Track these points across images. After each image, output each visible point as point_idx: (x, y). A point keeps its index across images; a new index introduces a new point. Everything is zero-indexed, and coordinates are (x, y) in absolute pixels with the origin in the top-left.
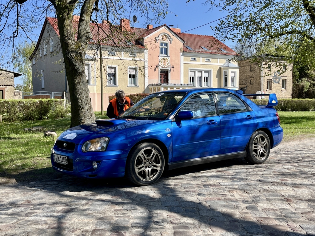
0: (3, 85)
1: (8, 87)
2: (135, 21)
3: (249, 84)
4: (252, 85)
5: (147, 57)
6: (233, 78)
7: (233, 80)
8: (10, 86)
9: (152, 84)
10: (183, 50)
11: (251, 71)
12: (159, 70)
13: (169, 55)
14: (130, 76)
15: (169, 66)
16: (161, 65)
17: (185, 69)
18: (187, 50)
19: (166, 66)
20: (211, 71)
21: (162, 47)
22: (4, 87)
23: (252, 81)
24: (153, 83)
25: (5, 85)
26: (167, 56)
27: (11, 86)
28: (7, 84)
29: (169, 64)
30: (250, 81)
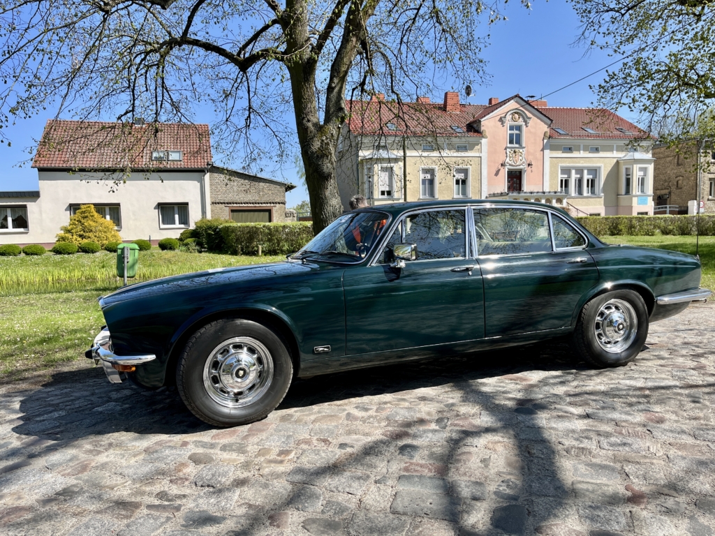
0: (270, 203)
1: (277, 205)
2: (468, 94)
3: (673, 188)
4: (680, 190)
5: (486, 151)
6: (643, 179)
7: (642, 182)
8: (279, 203)
9: (494, 194)
10: (548, 135)
11: (678, 164)
12: (507, 170)
13: (524, 145)
14: (457, 182)
15: (524, 163)
16: (510, 162)
17: (553, 166)
18: (556, 135)
19: (518, 164)
20: (600, 168)
21: (512, 132)
22: (272, 205)
23: (680, 182)
24: (496, 192)
25: (273, 203)
26: (521, 147)
27: (282, 203)
28: (277, 201)
29: (524, 160)
30: (675, 184)
